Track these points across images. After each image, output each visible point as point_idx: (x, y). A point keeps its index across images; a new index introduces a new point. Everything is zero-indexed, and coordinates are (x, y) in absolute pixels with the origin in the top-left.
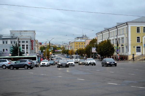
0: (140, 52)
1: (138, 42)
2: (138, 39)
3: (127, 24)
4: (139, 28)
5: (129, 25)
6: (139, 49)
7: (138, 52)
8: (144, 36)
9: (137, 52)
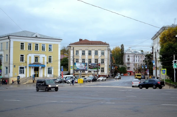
0: (23, 73)
1: (21, 61)
2: (21, 57)
3: (9, 38)
4: (23, 44)
5: (11, 40)
6: (23, 69)
7: (22, 73)
8: (29, 54)
9: (20, 73)
